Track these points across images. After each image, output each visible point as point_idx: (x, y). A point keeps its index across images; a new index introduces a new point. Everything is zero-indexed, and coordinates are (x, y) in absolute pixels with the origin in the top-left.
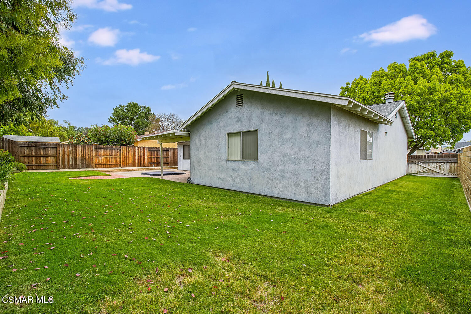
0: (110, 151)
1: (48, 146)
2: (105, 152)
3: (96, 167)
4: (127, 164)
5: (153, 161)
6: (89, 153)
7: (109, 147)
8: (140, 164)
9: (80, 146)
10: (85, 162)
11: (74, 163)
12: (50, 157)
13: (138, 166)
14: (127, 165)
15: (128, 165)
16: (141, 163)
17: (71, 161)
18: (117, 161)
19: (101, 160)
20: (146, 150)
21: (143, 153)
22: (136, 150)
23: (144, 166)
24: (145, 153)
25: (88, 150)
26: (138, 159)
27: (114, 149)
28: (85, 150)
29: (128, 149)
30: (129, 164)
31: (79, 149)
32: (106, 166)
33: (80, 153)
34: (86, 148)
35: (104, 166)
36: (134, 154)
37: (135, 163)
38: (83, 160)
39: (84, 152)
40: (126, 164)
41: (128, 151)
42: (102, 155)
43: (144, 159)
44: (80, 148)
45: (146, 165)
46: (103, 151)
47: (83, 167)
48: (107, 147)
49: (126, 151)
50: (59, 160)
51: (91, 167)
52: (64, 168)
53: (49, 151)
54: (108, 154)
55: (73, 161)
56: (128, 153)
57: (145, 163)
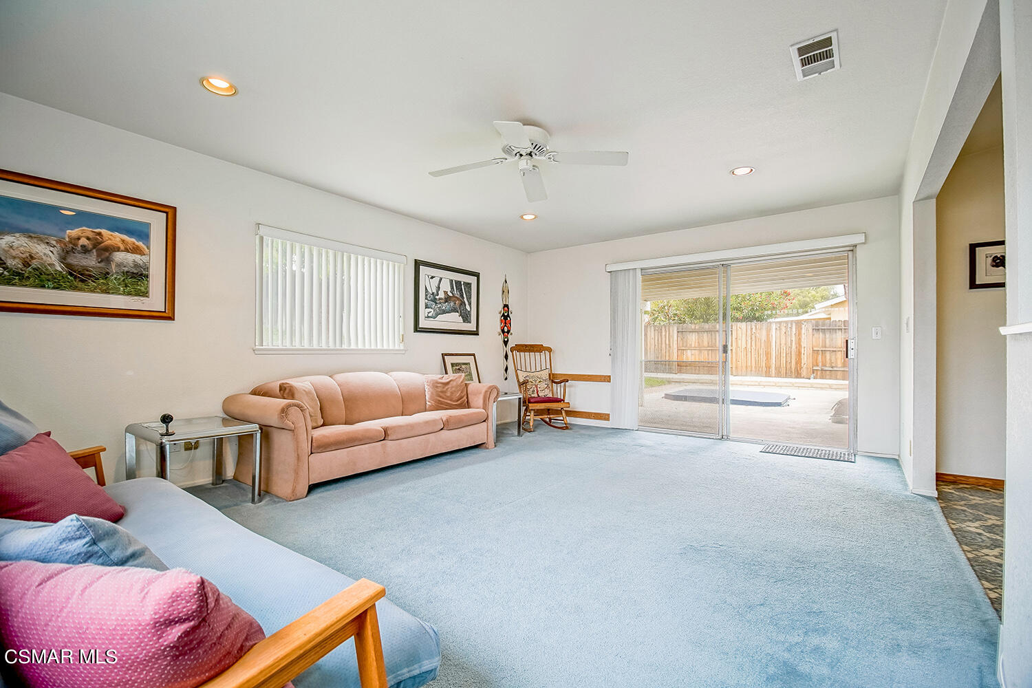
0: (709, 335)
2: (698, 339)
3: (680, 372)
4: (749, 369)
5: (831, 363)
6: (667, 343)
7: (707, 327)
8: (783, 371)
9: (652, 328)
13: (778, 375)
15: (751, 371)
16: (788, 367)
19: (690, 356)
20: (803, 331)
21: (794, 339)
22: (774, 331)
23: (798, 376)
24: (800, 340)
25: (665, 335)
26: (779, 356)
27: (719, 331)
28: (661, 335)
29: (752, 329)
30: (753, 369)
31: (651, 333)
32: (701, 370)
33: (652, 341)
34: (661, 332)
35: (697, 371)
36: (768, 342)
37: (768, 367)
39: (658, 340)
40: (744, 368)
41: (751, 335)
42: (693, 346)
43: (799, 354)
45: (804, 373)
46: (694, 338)
48: (703, 328)
49: (744, 336)
51: (670, 371)
54: (706, 344)
56: (750, 341)
57: (801, 368)
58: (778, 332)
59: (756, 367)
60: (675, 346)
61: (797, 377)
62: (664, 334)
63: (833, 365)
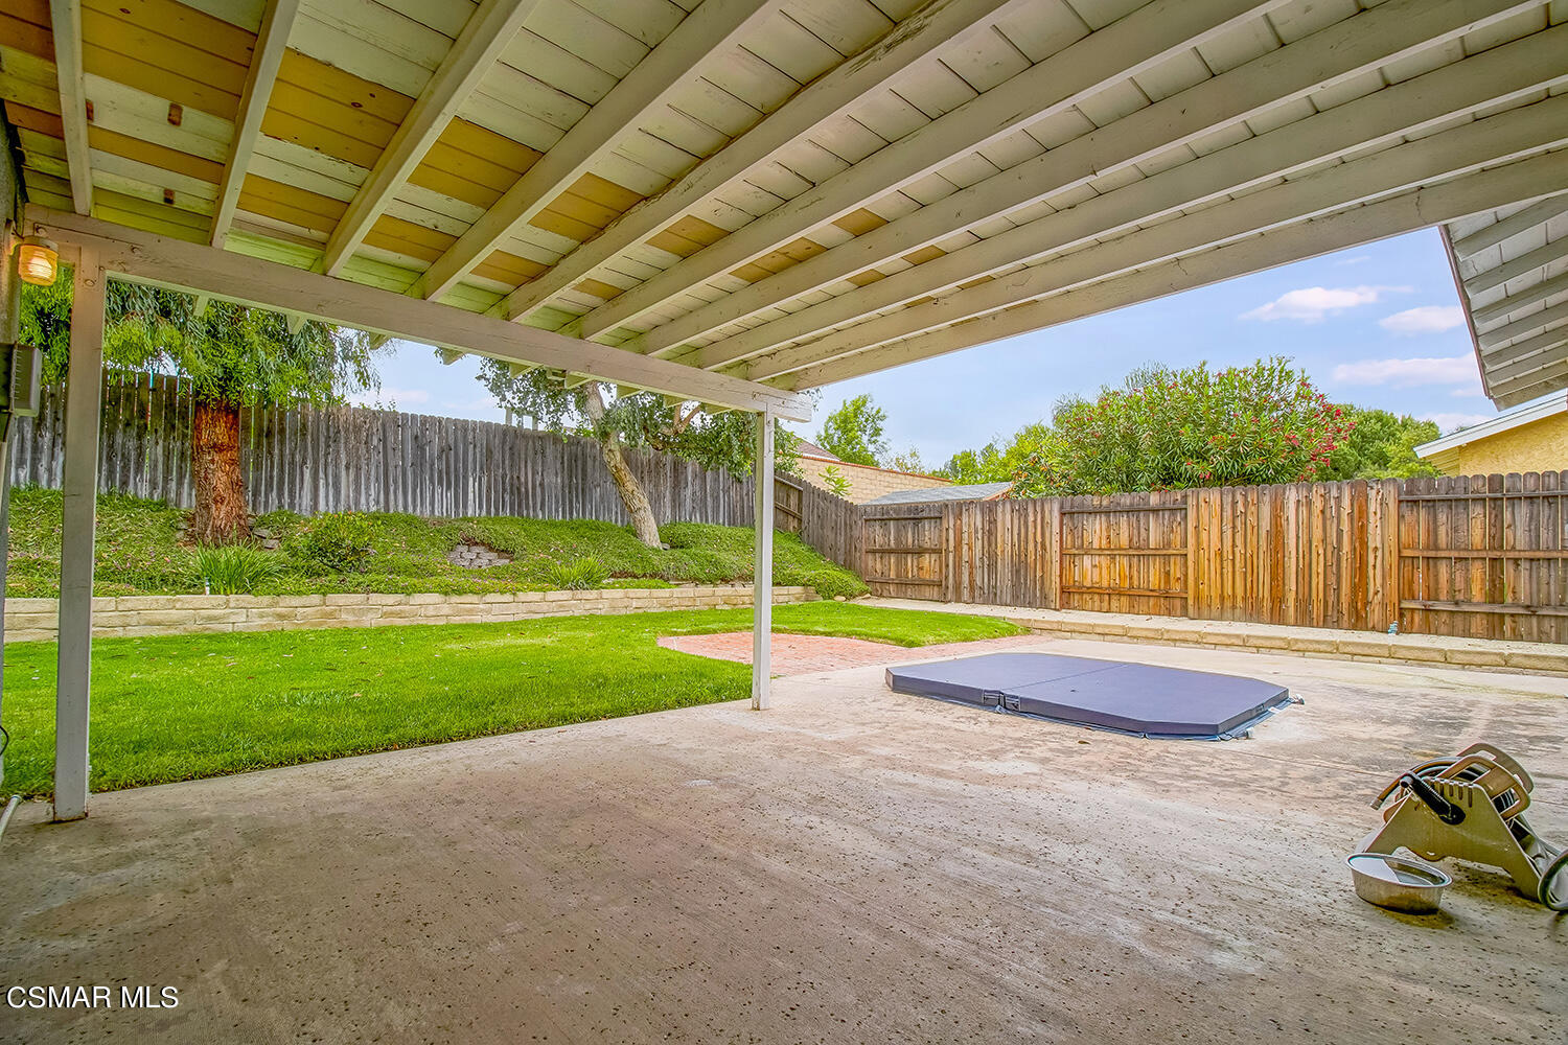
0: (1134, 519)
1: (924, 514)
2: (1108, 530)
3: (1065, 605)
4: (1228, 604)
5: (1452, 591)
6: (1039, 539)
7: (1128, 502)
8: (1317, 609)
9: (1008, 506)
10: (1026, 580)
11: (989, 580)
12: (927, 556)
13: (1304, 619)
14: (1225, 608)
15: (1234, 607)
16: (1331, 599)
17: (979, 571)
18: (1168, 581)
19: (1089, 570)
20: (1373, 506)
21: (1345, 527)
22: (1292, 506)
23: (1359, 621)
24: (1363, 529)
25: (1035, 521)
26: (1304, 574)
27: (1155, 511)
28: (1026, 523)
29: (1235, 504)
30: (1240, 603)
31: (1005, 518)
32: (1115, 604)
33: (1008, 536)
34: (1026, 516)
35: (1105, 604)
36: (1277, 535)
37: (1278, 600)
38: (1019, 568)
39: (1019, 534)
40: (1216, 601)
41: (1234, 517)
42: (1096, 545)
43: (1361, 568)
44: (1008, 517)
45: (1375, 615)
46: (1097, 527)
47: (1017, 600)
48: (1119, 504)
49: (1216, 521)
50: (947, 566)
51: (1044, 603)
52: (959, 600)
53: (926, 533)
54: (1124, 541)
55: (986, 570)
56: (1229, 532)
57: (1367, 603)
58: (1304, 510)
59: (1244, 599)
60: (1056, 547)
61: (1354, 627)
62: (1031, 519)
63: (1460, 597)
